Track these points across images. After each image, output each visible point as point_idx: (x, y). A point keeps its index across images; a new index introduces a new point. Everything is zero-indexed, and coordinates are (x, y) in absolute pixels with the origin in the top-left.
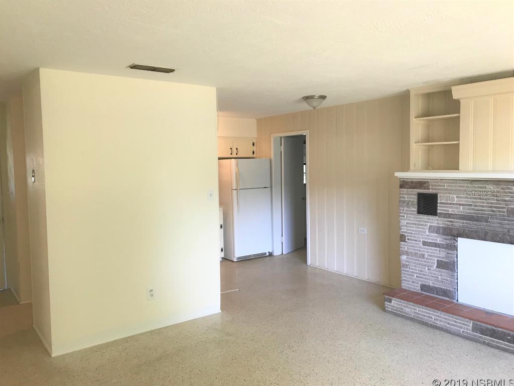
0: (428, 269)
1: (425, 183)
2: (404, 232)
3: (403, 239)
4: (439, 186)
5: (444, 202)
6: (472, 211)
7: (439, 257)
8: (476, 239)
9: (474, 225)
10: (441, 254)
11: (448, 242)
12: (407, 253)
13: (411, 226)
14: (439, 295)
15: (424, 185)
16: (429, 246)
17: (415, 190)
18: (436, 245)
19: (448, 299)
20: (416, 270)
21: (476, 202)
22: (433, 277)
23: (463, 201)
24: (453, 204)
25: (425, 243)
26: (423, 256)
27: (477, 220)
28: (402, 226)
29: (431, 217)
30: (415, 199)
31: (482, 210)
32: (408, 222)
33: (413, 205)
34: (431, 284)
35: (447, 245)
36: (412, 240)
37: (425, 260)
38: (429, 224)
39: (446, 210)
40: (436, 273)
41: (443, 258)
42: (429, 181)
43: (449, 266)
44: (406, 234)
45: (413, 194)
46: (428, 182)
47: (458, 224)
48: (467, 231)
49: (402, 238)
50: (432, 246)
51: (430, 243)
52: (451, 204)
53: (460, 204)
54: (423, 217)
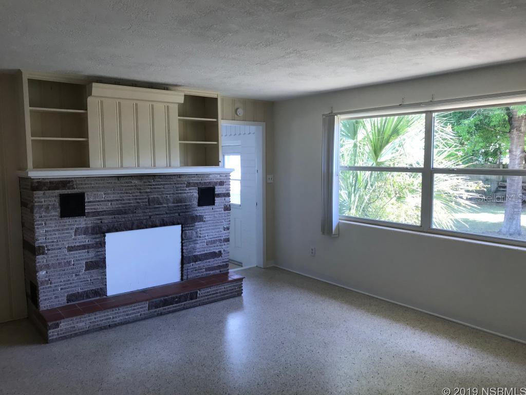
0: (76, 275)
1: (69, 182)
2: (41, 243)
3: (41, 252)
4: (85, 184)
5: (91, 200)
6: (120, 206)
7: (88, 259)
8: (124, 231)
9: (121, 219)
10: (90, 255)
11: (98, 240)
12: (47, 267)
13: (52, 233)
14: (90, 298)
15: (68, 185)
16: (77, 250)
17: (57, 191)
18: (84, 247)
19: (98, 298)
20: (61, 282)
21: (123, 197)
22: (82, 282)
23: (111, 197)
24: (102, 201)
25: (70, 249)
26: (69, 263)
27: (125, 213)
28: (39, 236)
29: (77, 219)
30: (55, 201)
31: (129, 203)
32: (47, 229)
33: (54, 208)
34: (80, 291)
35: (97, 243)
36: (54, 249)
37: (72, 266)
38: (75, 226)
39: (95, 209)
40: (85, 276)
41: (92, 258)
42: (73, 179)
43: (99, 264)
44: (45, 245)
45: (53, 197)
46: (72, 181)
47: (107, 219)
48: (116, 225)
49: (40, 250)
50: (80, 250)
51: (78, 246)
52: (99, 201)
53: (108, 201)
54: (68, 221)
